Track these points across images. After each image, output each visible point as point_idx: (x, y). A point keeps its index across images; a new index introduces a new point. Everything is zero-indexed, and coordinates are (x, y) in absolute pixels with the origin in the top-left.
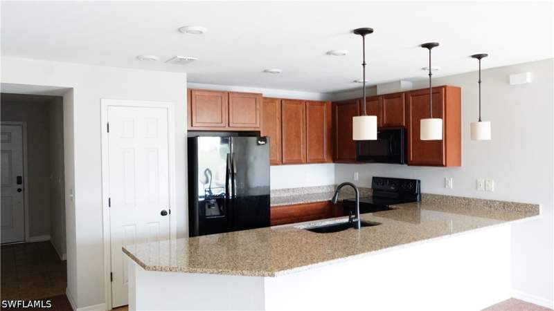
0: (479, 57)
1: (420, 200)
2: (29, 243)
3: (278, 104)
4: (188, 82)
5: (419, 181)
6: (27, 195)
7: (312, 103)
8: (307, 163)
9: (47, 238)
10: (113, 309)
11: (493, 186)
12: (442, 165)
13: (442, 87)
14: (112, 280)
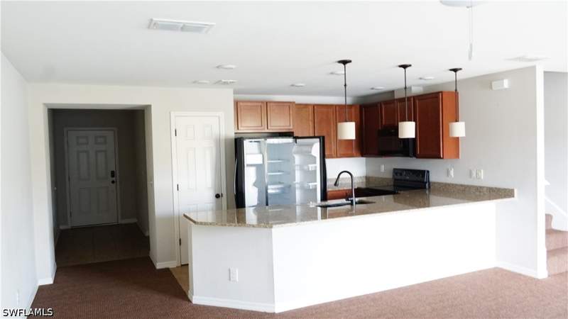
0: (455, 70)
1: (429, 187)
2: (121, 225)
3: (311, 109)
4: (234, 93)
5: (428, 172)
6: (118, 187)
7: (340, 106)
8: (337, 157)
9: (134, 220)
10: (182, 265)
11: (482, 175)
12: (440, 158)
13: (439, 93)
14: (180, 244)
